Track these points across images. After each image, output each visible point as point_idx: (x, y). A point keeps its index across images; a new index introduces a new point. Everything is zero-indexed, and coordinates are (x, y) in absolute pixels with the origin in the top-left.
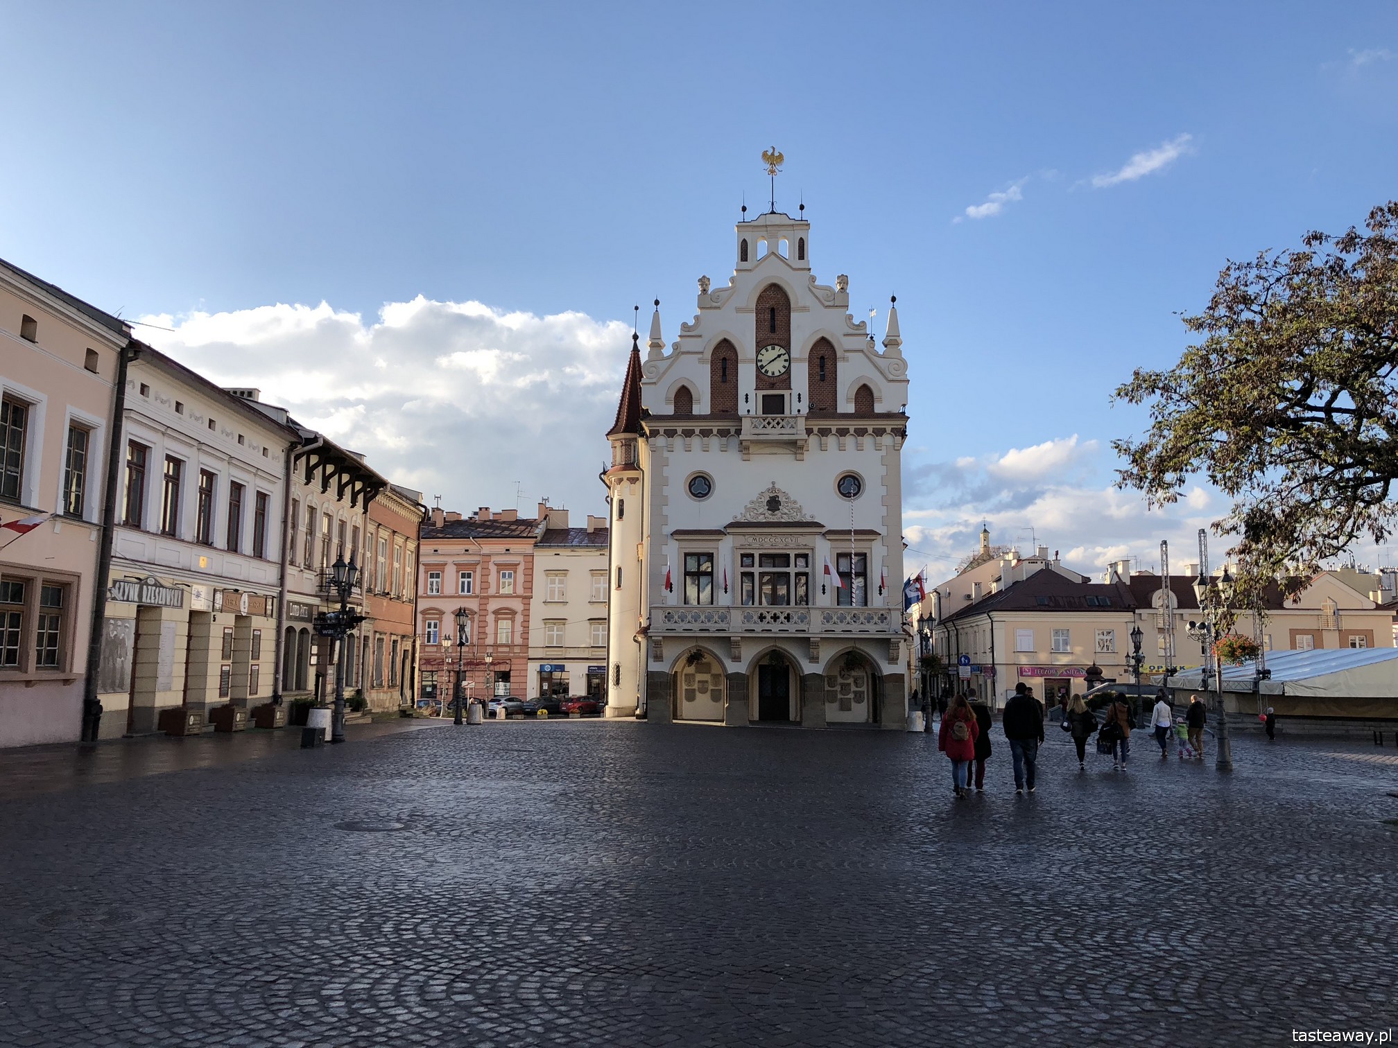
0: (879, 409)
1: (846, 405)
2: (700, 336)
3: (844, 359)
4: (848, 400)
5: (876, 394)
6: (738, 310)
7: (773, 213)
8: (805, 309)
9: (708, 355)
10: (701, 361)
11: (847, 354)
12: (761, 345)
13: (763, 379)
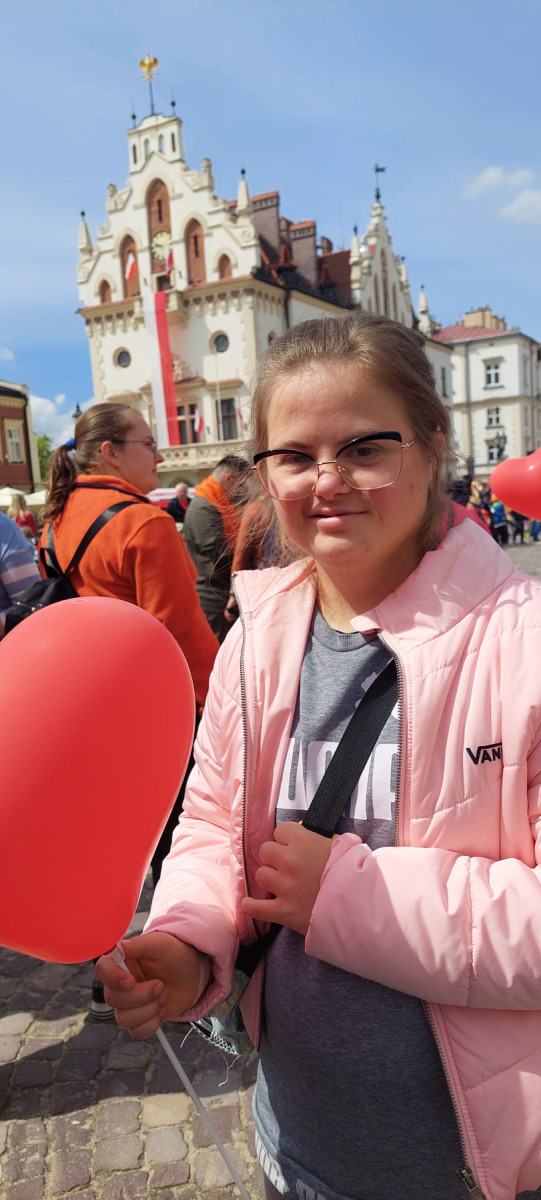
0: (236, 274)
1: (212, 277)
2: (110, 237)
3: (210, 235)
4: (214, 271)
5: (233, 261)
6: (136, 207)
7: (153, 114)
8: (180, 196)
9: (117, 251)
10: (114, 257)
11: (211, 231)
12: (152, 235)
13: (155, 264)
